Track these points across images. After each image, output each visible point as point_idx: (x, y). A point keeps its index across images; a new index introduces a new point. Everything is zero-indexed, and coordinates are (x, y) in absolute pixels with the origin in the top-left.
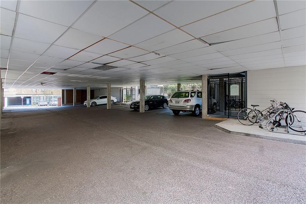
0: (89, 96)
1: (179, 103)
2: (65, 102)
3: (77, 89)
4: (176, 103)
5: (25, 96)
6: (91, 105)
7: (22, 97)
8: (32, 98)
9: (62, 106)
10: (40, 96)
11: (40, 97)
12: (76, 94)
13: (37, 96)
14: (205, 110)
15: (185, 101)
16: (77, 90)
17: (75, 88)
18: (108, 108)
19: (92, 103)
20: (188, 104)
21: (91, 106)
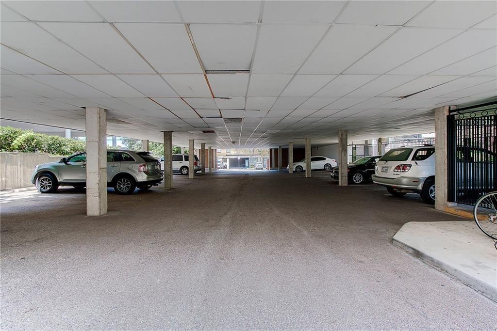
0: (291, 158)
1: (386, 171)
2: (273, 166)
3: (282, 147)
4: (382, 172)
5: (243, 157)
6: (295, 170)
7: (239, 158)
8: (250, 159)
9: (270, 170)
10: (257, 156)
11: (257, 158)
12: (281, 154)
13: (254, 157)
14: (440, 191)
15: (398, 167)
16: (283, 149)
17: (280, 147)
18: (306, 176)
19: (297, 167)
20: (403, 174)
21: (294, 172)
